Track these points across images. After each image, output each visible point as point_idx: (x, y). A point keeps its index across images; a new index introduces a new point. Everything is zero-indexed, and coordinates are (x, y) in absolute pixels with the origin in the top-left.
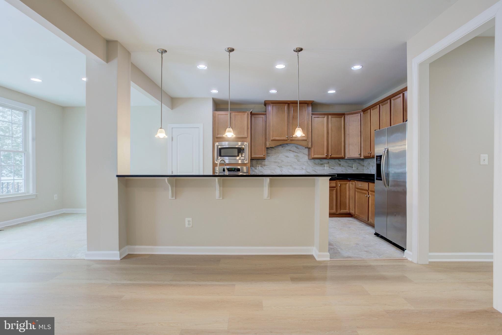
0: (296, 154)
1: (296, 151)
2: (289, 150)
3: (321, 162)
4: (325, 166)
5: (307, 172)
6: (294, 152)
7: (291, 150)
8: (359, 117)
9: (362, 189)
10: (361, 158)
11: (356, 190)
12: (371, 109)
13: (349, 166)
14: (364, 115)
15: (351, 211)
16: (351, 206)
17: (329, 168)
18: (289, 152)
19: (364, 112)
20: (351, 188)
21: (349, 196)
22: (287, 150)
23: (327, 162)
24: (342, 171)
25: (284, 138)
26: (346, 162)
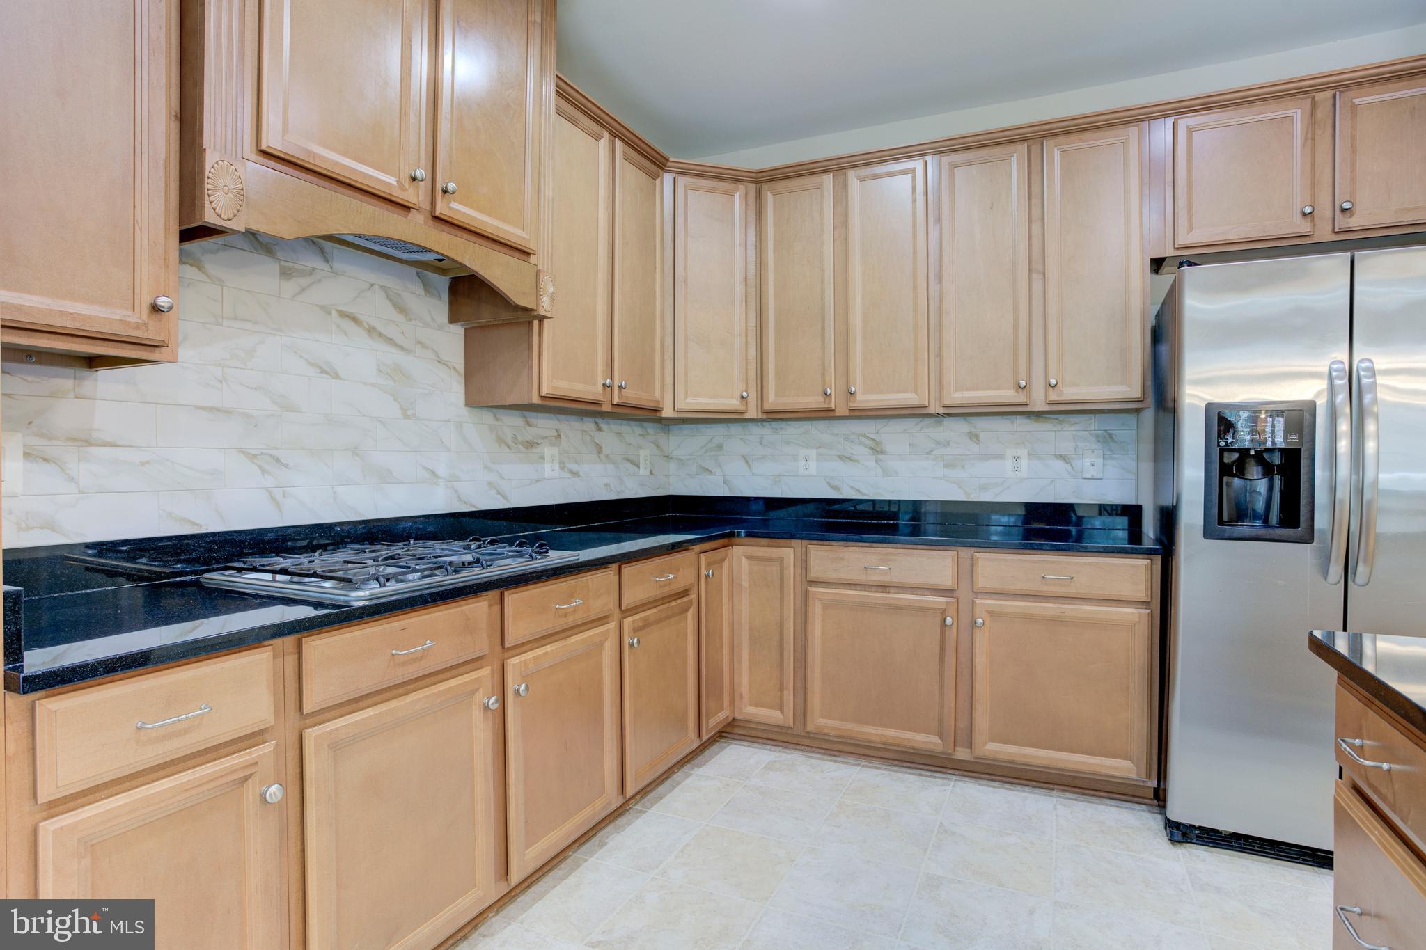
0: (392, 355)
1: (391, 331)
2: (343, 315)
3: (528, 428)
4: (543, 458)
5: (459, 498)
6: (380, 335)
7: (354, 319)
8: (738, 200)
9: (883, 588)
10: (748, 416)
11: (807, 591)
12: (851, 174)
13: (628, 460)
14: (769, 199)
15: (750, 711)
16: (745, 680)
17: (562, 468)
18: (339, 327)
19: (766, 181)
20: (745, 584)
21: (732, 626)
22: (322, 307)
23: (555, 433)
24: (607, 485)
25: (392, 180)
26: (619, 434)
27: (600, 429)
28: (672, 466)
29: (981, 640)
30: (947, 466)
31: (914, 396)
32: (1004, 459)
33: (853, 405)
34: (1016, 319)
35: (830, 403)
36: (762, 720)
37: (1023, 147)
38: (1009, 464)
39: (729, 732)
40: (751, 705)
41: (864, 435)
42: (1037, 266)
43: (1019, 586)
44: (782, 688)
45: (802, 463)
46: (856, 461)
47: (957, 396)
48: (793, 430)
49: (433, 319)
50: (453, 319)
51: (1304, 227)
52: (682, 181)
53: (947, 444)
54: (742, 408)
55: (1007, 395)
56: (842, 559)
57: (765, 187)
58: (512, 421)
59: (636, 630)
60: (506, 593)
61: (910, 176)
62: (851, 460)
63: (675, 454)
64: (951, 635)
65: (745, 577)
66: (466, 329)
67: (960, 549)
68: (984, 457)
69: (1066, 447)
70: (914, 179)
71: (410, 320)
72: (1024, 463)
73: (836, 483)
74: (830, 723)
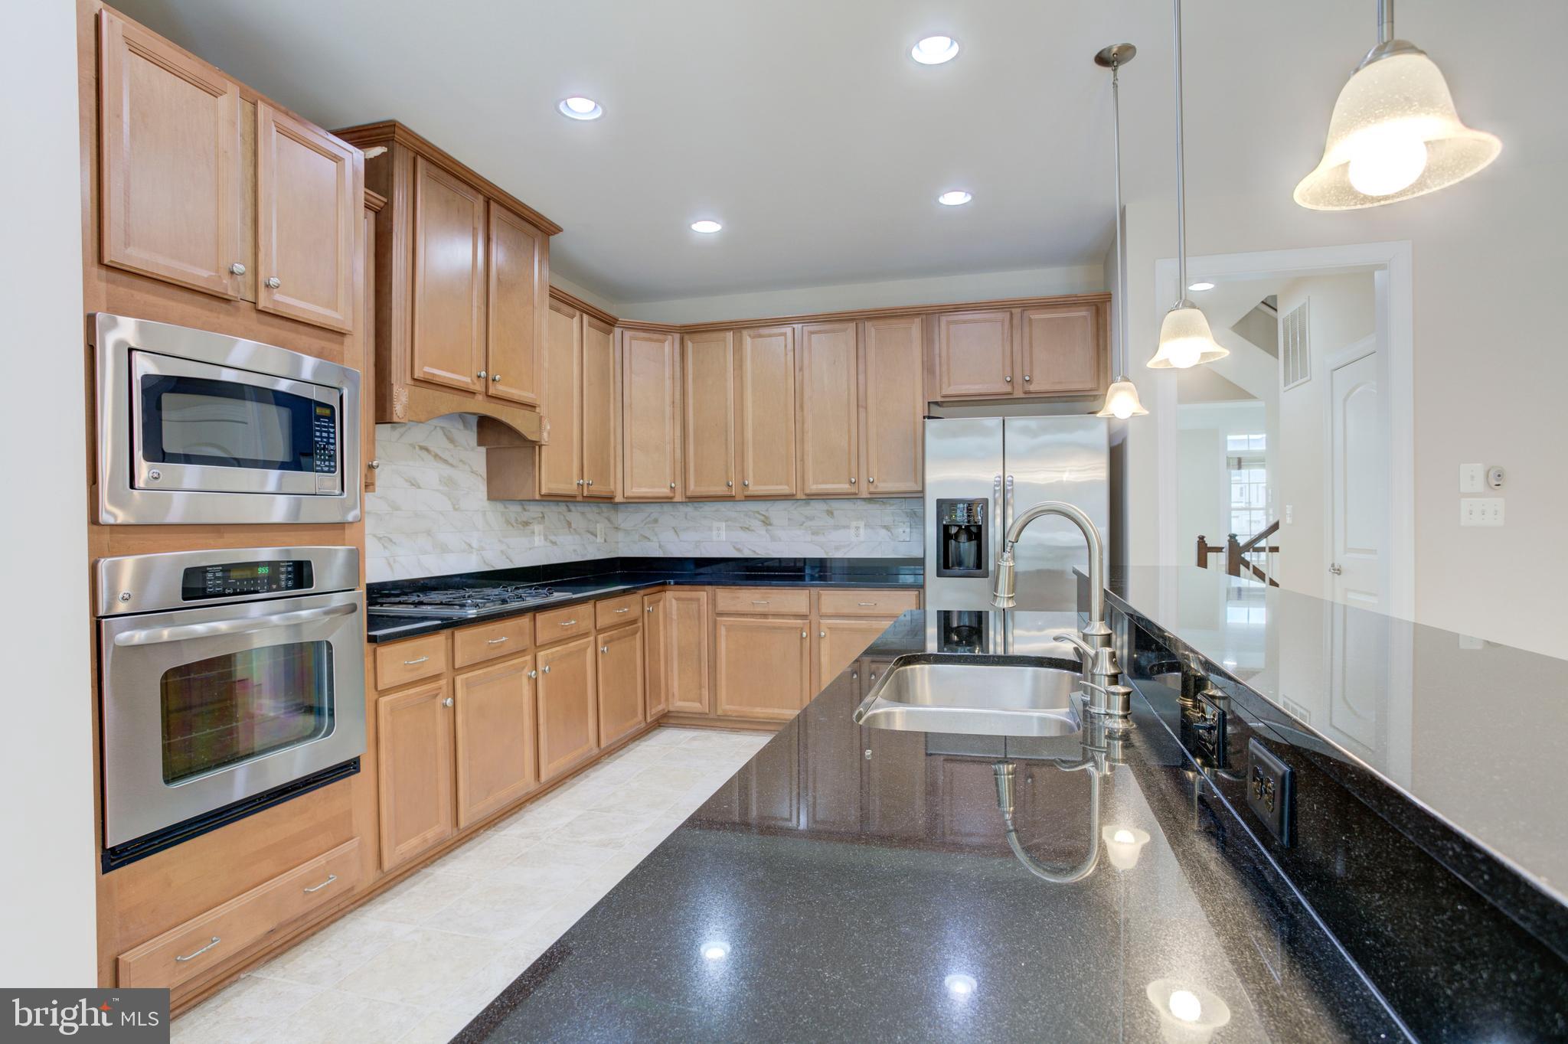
0: (447, 471)
1: (446, 455)
2: (422, 448)
3: (525, 513)
4: (533, 533)
5: (485, 562)
6: (440, 458)
7: (427, 450)
8: (669, 347)
9: (765, 615)
10: (675, 500)
11: (716, 620)
12: (745, 333)
13: (589, 532)
14: (689, 345)
15: (678, 704)
16: (676, 684)
17: (546, 539)
18: (419, 455)
19: (687, 333)
20: (675, 617)
21: (666, 646)
22: (411, 445)
23: (541, 515)
24: (575, 551)
25: (468, 380)
26: (583, 513)
27: (570, 511)
28: (620, 536)
29: (825, 647)
30: (813, 534)
31: (786, 487)
32: (849, 528)
33: (747, 493)
34: (850, 438)
35: (731, 492)
36: (687, 710)
37: (853, 325)
38: (852, 531)
39: (664, 721)
40: (680, 700)
41: (758, 513)
42: (861, 404)
43: (845, 611)
44: (700, 687)
45: (715, 533)
46: (753, 530)
47: (814, 487)
48: (708, 508)
49: (468, 444)
50: (480, 443)
51: (1008, 388)
52: (628, 334)
53: (812, 518)
54: (671, 495)
55: (844, 487)
56: (738, 598)
57: (686, 337)
58: (514, 509)
59: (605, 643)
60: (537, 615)
61: (783, 337)
62: (749, 530)
63: (623, 526)
64: (807, 643)
65: (674, 612)
66: (487, 449)
67: (811, 588)
68: (837, 527)
69: (888, 520)
70: (786, 340)
71: (456, 446)
72: (862, 531)
73: (739, 546)
74: (733, 707)
